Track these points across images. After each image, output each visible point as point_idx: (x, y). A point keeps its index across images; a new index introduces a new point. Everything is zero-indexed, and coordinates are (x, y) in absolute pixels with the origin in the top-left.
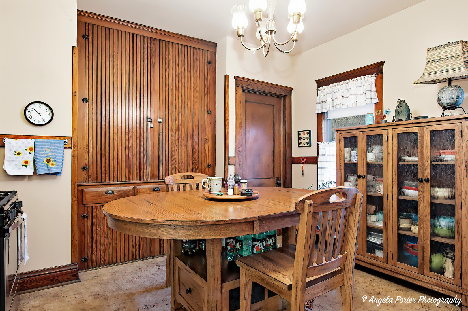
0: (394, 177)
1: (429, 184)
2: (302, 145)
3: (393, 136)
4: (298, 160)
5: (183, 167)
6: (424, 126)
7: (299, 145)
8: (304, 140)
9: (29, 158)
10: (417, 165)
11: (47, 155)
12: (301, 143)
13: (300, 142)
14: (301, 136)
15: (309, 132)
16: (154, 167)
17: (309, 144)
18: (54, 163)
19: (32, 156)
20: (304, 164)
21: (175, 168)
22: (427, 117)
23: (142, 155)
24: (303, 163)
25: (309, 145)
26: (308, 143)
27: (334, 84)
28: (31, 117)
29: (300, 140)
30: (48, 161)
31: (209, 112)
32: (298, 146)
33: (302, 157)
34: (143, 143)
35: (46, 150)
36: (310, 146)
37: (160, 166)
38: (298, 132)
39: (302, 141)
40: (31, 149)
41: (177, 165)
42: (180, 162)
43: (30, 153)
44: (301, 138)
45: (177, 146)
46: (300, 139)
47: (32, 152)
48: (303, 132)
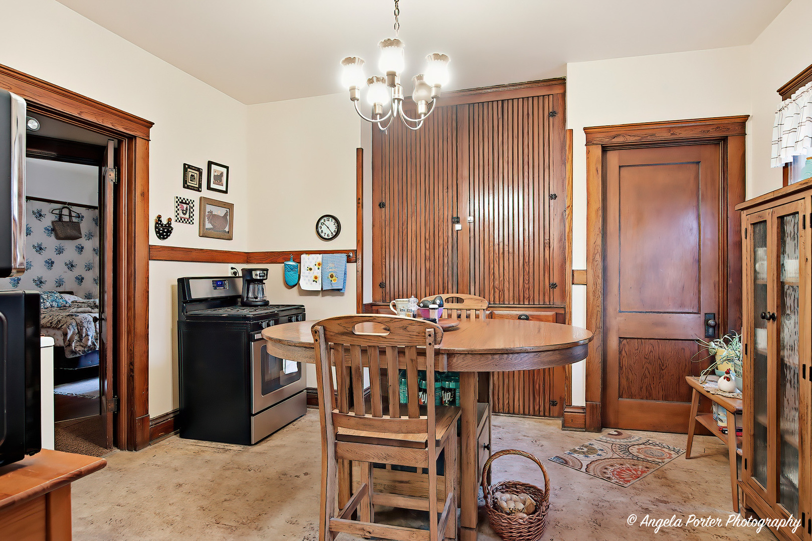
5: (508, 286)
9: (318, 273)
11: (330, 270)
16: (463, 286)
18: (337, 279)
19: (320, 271)
21: (494, 286)
23: (446, 269)
28: (322, 231)
30: (332, 276)
34: (448, 253)
35: (331, 265)
37: (472, 284)
40: (319, 264)
41: (497, 283)
42: (502, 278)
43: (318, 269)
45: (498, 255)
47: (320, 267)
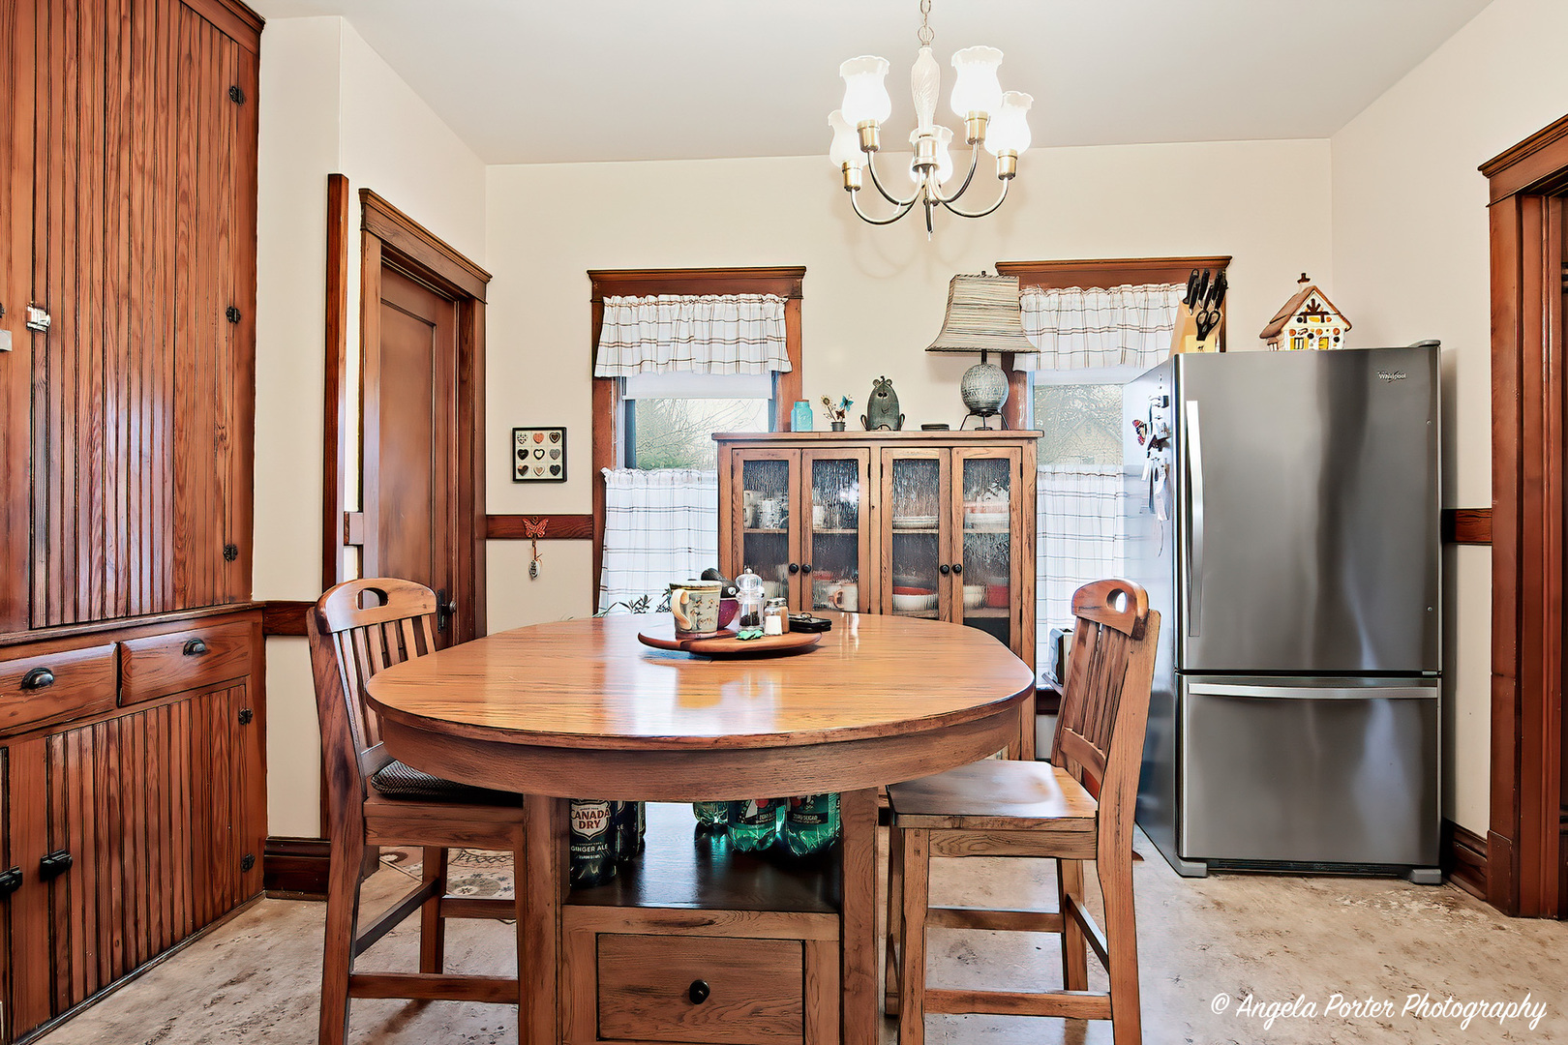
0: (884, 565)
1: (961, 578)
2: (527, 476)
3: (882, 465)
4: (515, 528)
6: (951, 448)
7: (518, 476)
8: (539, 459)
10: (936, 537)
12: (526, 468)
13: (520, 463)
14: (529, 445)
15: (560, 434)
17: (560, 474)
20: (538, 538)
22: (945, 427)
24: (535, 537)
25: (560, 476)
26: (554, 470)
27: (663, 297)
29: (523, 458)
31: (233, 315)
32: (515, 480)
33: (530, 518)
36: (564, 479)
38: (515, 430)
39: (530, 461)
44: (526, 452)
46: (524, 454)
48: (534, 432)
